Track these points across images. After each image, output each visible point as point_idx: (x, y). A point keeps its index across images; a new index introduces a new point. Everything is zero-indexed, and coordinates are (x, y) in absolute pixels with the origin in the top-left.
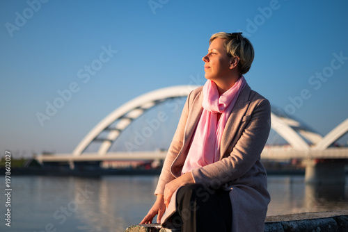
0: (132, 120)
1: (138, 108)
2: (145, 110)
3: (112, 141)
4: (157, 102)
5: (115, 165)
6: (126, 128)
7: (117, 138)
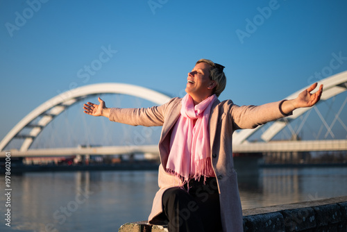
0: (53, 116)
1: (59, 105)
2: (67, 107)
3: (33, 138)
4: (78, 99)
5: (36, 161)
6: (47, 124)
7: (38, 134)
